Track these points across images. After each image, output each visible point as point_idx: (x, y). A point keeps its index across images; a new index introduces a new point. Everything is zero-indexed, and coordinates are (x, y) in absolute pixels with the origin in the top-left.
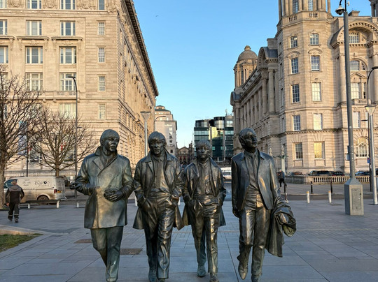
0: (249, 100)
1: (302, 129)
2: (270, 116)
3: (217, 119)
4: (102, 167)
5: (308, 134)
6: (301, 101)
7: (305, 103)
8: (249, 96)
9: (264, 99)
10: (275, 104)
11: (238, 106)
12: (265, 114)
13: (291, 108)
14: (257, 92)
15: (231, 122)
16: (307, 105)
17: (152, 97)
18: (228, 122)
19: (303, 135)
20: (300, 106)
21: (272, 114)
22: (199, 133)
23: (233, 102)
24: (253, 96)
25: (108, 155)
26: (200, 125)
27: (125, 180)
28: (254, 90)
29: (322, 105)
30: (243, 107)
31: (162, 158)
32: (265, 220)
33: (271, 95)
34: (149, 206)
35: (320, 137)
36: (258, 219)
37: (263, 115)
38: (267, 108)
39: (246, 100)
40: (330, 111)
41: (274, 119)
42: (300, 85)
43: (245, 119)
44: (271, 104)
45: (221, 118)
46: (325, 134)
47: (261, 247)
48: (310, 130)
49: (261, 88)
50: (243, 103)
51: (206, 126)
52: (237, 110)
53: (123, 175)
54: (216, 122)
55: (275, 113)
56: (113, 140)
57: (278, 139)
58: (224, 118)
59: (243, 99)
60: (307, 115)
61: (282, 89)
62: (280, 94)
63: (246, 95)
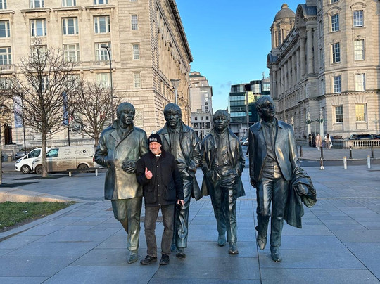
0: (287, 62)
1: (343, 90)
2: (309, 78)
3: (253, 83)
4: (119, 140)
5: (349, 96)
6: (341, 60)
7: (347, 62)
8: (287, 57)
9: (302, 60)
10: (313, 65)
11: (275, 68)
12: (303, 76)
13: (332, 68)
14: (295, 53)
15: (269, 86)
16: (349, 65)
17: (187, 63)
18: (265, 86)
19: (344, 97)
20: (340, 67)
21: (310, 76)
22: (235, 98)
23: (269, 65)
24: (290, 58)
25: (124, 128)
26: (236, 90)
27: (142, 152)
28: (292, 51)
29: (365, 65)
30: (280, 69)
31: (178, 130)
32: (283, 191)
33: (309, 56)
35: (361, 99)
36: (276, 190)
37: (302, 77)
38: (306, 69)
39: (283, 62)
40: (373, 71)
41: (313, 81)
42: (341, 44)
43: (282, 82)
44: (310, 65)
45: (258, 82)
46: (367, 95)
47: (280, 218)
48: (351, 92)
49: (299, 48)
50: (280, 65)
51: (242, 91)
52: (274, 73)
53: (140, 148)
54: (252, 86)
55: (314, 74)
56: (128, 113)
57: (317, 102)
58: (261, 81)
59: (280, 61)
60: (348, 75)
61: (321, 49)
62: (319, 54)
63: (283, 56)
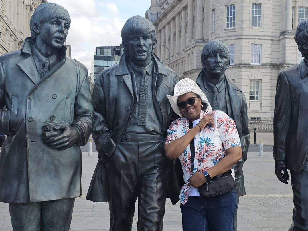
0: (169, 23)
1: (236, 62)
2: (198, 44)
4: (36, 79)
5: (244, 70)
6: (236, 26)
7: (242, 29)
8: (169, 17)
9: (189, 22)
10: (202, 29)
12: (190, 41)
13: (225, 35)
14: (179, 13)
16: (245, 33)
19: (237, 70)
20: (235, 33)
21: (199, 42)
22: (101, 63)
24: (174, 18)
25: (47, 56)
26: (102, 53)
27: (80, 107)
28: (176, 10)
29: (261, 34)
30: (160, 31)
33: (198, 18)
34: (123, 159)
35: (256, 74)
37: (189, 43)
38: (193, 33)
39: (164, 22)
40: (270, 42)
41: (201, 48)
42: (236, 6)
44: (198, 29)
46: (263, 70)
48: (245, 65)
49: (185, 8)
50: (160, 26)
51: (109, 55)
53: (76, 98)
55: (203, 40)
56: (58, 23)
59: (160, 20)
60: (244, 45)
61: (213, 10)
62: (210, 16)
63: (165, 15)
